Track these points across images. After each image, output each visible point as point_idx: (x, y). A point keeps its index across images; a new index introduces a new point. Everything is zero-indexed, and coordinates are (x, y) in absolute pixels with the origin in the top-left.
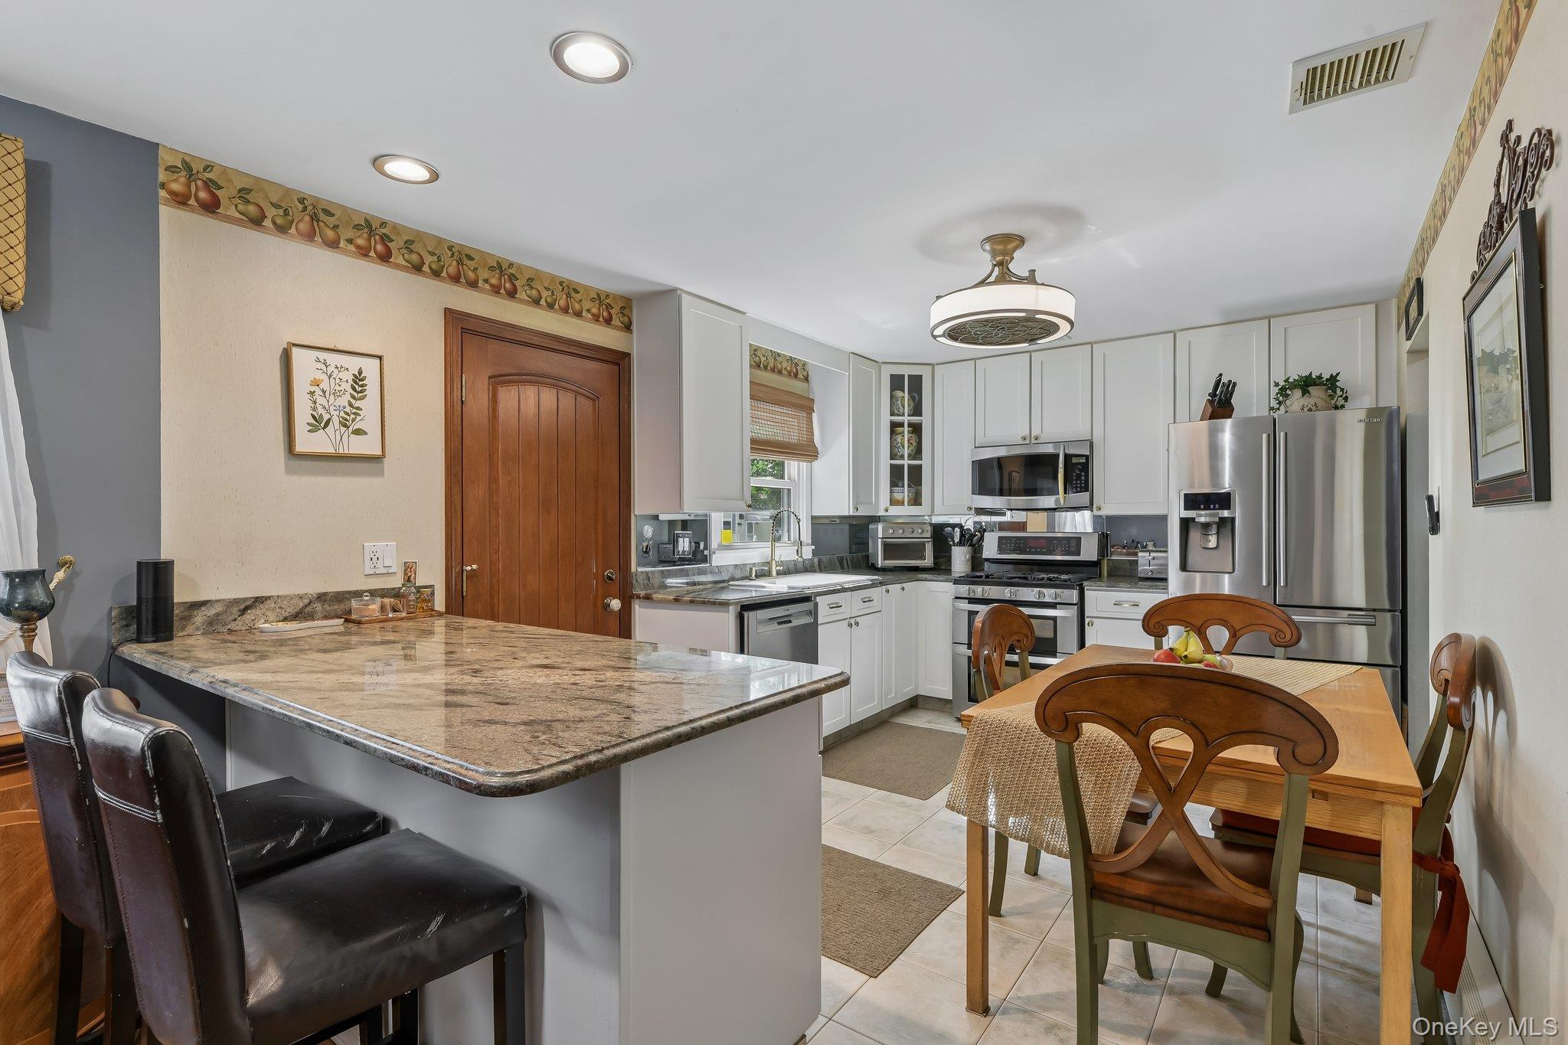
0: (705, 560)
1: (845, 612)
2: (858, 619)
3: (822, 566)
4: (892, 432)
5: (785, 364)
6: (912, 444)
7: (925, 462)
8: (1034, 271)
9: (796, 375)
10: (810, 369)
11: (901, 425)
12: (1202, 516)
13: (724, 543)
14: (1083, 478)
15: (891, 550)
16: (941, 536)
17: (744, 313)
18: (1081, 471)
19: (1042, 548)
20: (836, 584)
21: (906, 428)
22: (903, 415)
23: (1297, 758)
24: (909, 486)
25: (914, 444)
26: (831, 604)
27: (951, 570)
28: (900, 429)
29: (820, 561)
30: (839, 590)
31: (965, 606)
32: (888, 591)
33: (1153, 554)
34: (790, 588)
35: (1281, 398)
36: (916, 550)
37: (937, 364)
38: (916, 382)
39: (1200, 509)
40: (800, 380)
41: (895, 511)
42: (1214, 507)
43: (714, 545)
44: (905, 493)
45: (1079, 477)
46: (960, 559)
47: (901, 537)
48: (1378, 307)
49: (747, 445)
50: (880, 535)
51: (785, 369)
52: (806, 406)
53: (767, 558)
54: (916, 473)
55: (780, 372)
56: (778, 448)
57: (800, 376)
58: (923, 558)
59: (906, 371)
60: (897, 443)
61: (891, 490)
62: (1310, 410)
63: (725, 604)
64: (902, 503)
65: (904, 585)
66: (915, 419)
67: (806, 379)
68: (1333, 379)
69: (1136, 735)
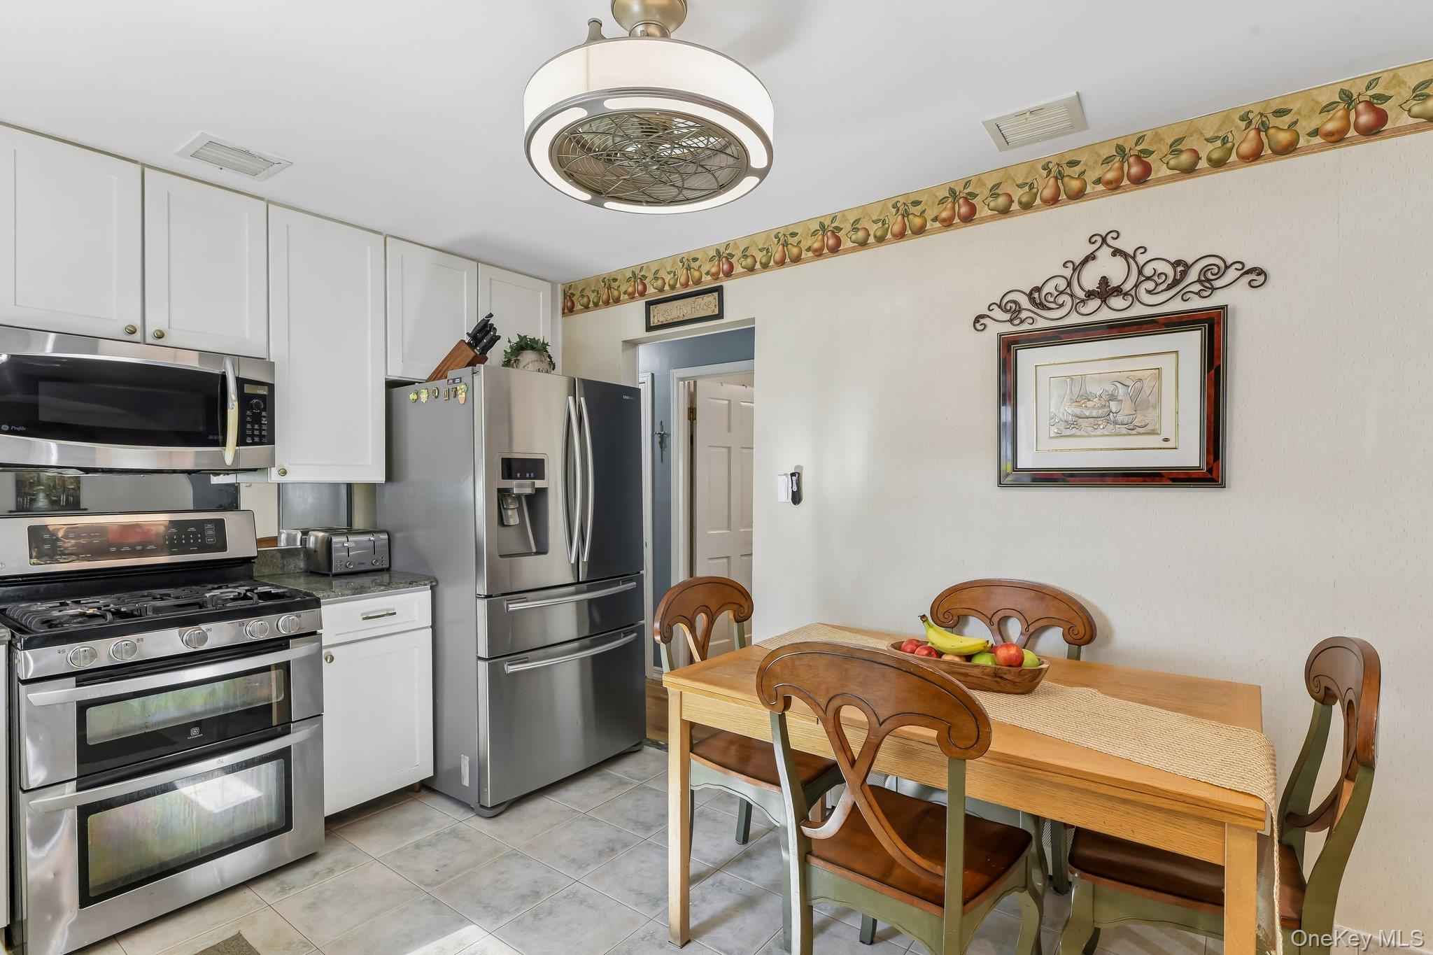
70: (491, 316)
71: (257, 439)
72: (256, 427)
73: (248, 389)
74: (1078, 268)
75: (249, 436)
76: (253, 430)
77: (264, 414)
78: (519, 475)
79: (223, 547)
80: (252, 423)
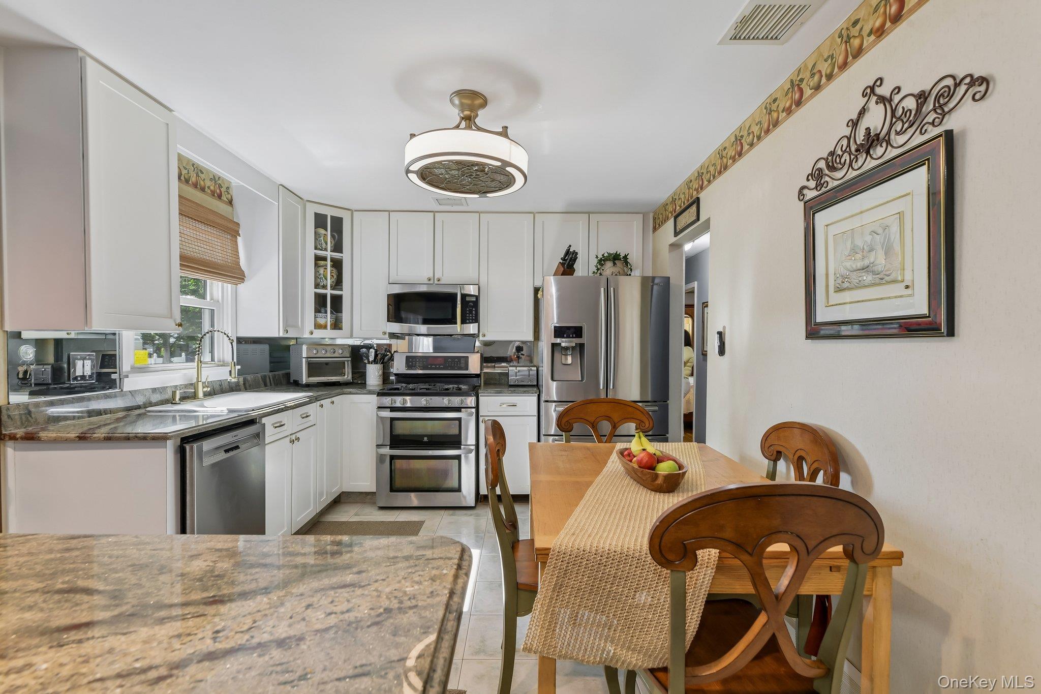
0: (112, 384)
1: (288, 430)
2: (298, 435)
3: (247, 385)
4: (316, 265)
5: (208, 183)
6: (333, 276)
7: (345, 293)
8: (507, 127)
9: (220, 196)
10: (234, 193)
11: (325, 259)
12: (564, 342)
13: (137, 365)
14: (474, 312)
15: (314, 368)
16: (357, 355)
17: (171, 110)
18: (473, 307)
19: (440, 365)
20: (279, 404)
21: (329, 263)
22: (326, 250)
23: (864, 551)
24: (331, 313)
25: (335, 277)
26: (276, 423)
27: (365, 383)
28: (322, 263)
29: (245, 380)
30: (282, 409)
31: (387, 414)
32: (322, 406)
33: (518, 368)
34: (231, 411)
35: (599, 267)
36: (337, 368)
37: (356, 211)
38: (337, 223)
39: (563, 337)
40: (224, 202)
41: (319, 334)
42: (573, 336)
43: (126, 367)
44: (328, 319)
45: (471, 312)
46: (373, 373)
47: (323, 355)
48: (645, 215)
49: (176, 261)
50: (304, 355)
51: (209, 187)
52: (232, 230)
53: (191, 380)
54: (337, 302)
55: (203, 190)
56: (204, 266)
57: (224, 198)
58: (343, 374)
59: (330, 212)
60: (320, 275)
61: (315, 315)
62: (616, 275)
63: (160, 439)
64: (325, 327)
65: (333, 399)
66: (337, 255)
67: (230, 202)
68: (625, 257)
69: (751, 555)
70: (570, 246)
71: (471, 321)
72: (471, 315)
73: (468, 299)
74: (855, 124)
75: (468, 319)
76: (469, 317)
77: (474, 309)
78: (565, 335)
79: (467, 369)
80: (469, 314)
